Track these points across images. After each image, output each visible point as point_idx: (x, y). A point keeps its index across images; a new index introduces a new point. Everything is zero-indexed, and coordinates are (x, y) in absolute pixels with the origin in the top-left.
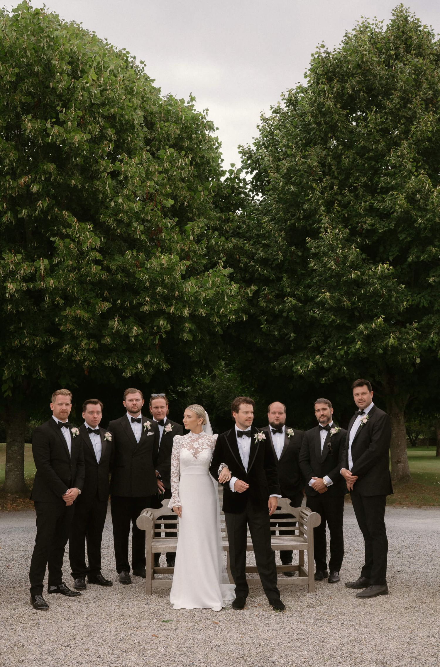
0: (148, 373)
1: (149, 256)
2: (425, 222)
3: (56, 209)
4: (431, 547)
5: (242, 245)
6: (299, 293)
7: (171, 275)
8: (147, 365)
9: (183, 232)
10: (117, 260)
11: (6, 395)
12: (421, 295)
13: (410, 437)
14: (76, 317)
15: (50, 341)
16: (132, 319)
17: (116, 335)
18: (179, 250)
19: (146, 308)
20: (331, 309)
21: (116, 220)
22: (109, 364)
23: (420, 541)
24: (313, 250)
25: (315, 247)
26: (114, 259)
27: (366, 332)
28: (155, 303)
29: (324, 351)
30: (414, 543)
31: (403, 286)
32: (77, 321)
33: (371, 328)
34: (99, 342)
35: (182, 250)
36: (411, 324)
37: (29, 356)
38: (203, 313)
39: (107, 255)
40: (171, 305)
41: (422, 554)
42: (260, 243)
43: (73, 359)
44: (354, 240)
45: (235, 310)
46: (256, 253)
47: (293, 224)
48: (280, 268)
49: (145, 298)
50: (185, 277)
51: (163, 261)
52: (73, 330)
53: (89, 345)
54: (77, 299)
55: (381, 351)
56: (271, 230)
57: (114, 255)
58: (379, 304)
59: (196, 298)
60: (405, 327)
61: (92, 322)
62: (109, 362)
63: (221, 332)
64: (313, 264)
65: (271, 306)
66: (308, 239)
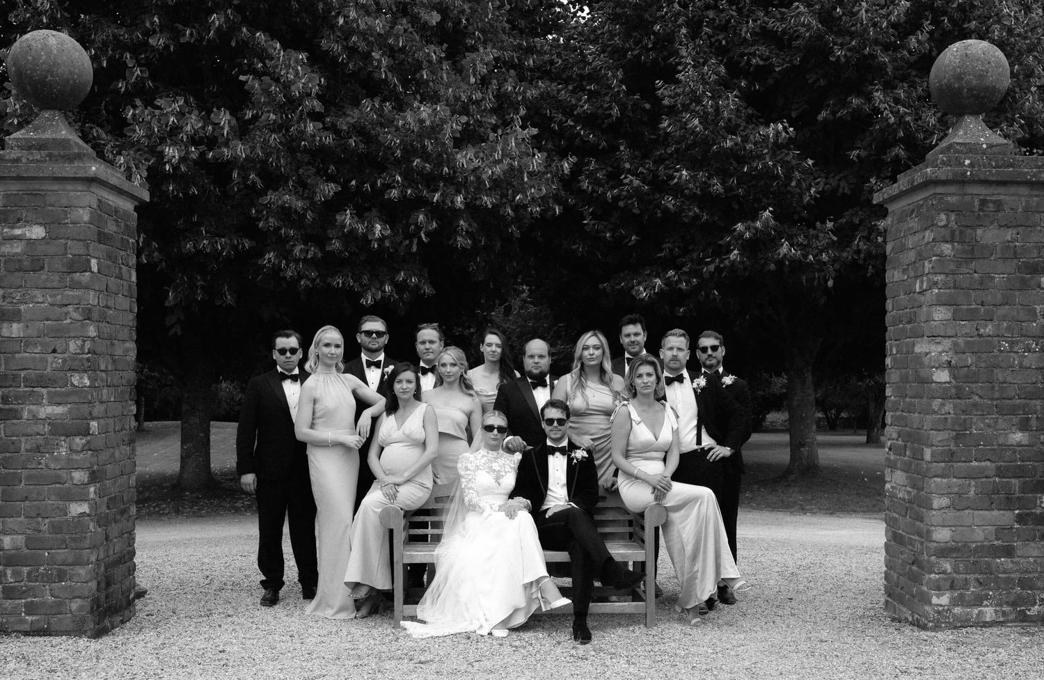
0: (401, 299)
1: (400, 107)
2: (848, 54)
3: (244, 30)
4: (844, 568)
5: (555, 93)
6: (645, 171)
7: (436, 139)
8: (400, 287)
9: (458, 70)
10: (349, 115)
11: (172, 332)
12: (842, 175)
13: (827, 416)
14: (282, 207)
15: (244, 246)
16: (374, 212)
17: (350, 237)
18: (451, 98)
19: (394, 193)
20: (693, 197)
21: (346, 48)
22: (338, 283)
23: (828, 559)
24: (666, 102)
25: (670, 96)
26: (345, 114)
27: (747, 235)
28: (410, 186)
29: (684, 265)
30: (818, 562)
31: (810, 162)
32: (285, 213)
33: (756, 229)
34: (322, 248)
35: (457, 99)
36: (824, 223)
37: (209, 269)
38: (488, 203)
39: (333, 108)
40: (436, 191)
41: (828, 577)
42: (583, 90)
43: (281, 275)
44: (735, 84)
45: (542, 198)
46: (576, 105)
47: (638, 57)
48: (615, 130)
49: (394, 176)
50: (459, 143)
51: (424, 115)
52: (280, 228)
53: (307, 253)
54: (285, 179)
55: (772, 267)
56: (601, 68)
57: (343, 107)
58: (771, 190)
59: (478, 178)
60: (815, 228)
61: (309, 215)
62: (339, 281)
63: (517, 234)
64: (666, 124)
65: (600, 190)
66: (659, 83)
